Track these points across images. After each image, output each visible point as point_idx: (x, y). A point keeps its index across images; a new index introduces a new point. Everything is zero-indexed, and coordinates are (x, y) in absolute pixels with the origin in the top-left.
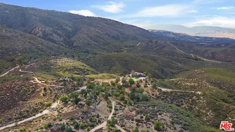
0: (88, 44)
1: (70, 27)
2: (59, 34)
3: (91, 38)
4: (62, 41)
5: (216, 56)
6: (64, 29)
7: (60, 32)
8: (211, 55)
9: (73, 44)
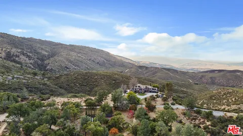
0: (66, 67)
1: (46, 51)
2: (28, 56)
3: (71, 62)
4: (31, 64)
5: (216, 81)
6: (38, 53)
7: (31, 55)
8: (210, 80)
9: (46, 67)
